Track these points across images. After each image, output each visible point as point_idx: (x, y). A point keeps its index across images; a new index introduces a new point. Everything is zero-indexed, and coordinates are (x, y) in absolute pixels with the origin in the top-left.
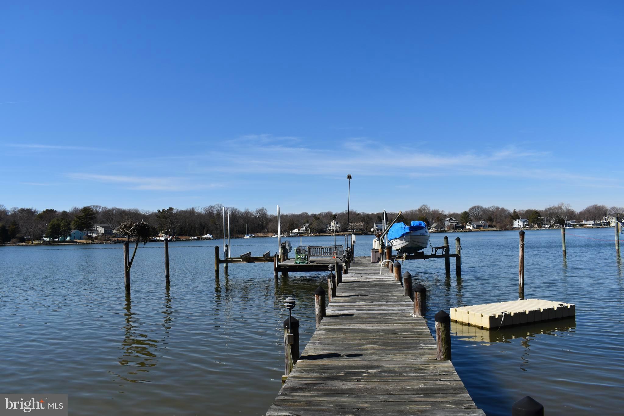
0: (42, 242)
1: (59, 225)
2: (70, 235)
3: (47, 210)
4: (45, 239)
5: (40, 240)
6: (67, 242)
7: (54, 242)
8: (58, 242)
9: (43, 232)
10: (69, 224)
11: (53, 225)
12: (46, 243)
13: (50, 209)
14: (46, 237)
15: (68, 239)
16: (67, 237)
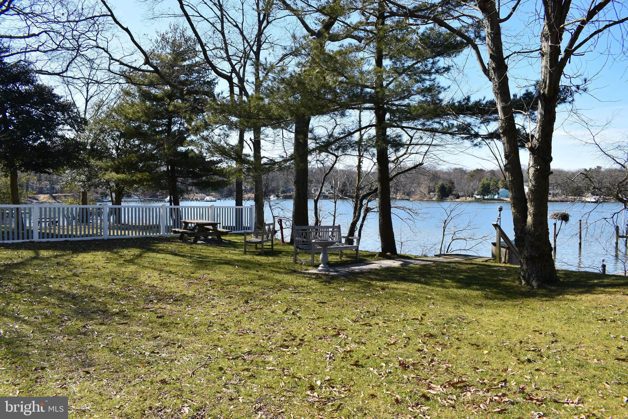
0: (473, 198)
1: (489, 185)
2: (498, 194)
3: (478, 170)
4: (476, 196)
5: (472, 197)
6: (495, 200)
7: (484, 199)
8: (488, 199)
9: (474, 190)
10: (497, 183)
11: (484, 185)
12: (477, 200)
13: (479, 168)
14: (478, 195)
15: (496, 197)
16: (495, 195)
